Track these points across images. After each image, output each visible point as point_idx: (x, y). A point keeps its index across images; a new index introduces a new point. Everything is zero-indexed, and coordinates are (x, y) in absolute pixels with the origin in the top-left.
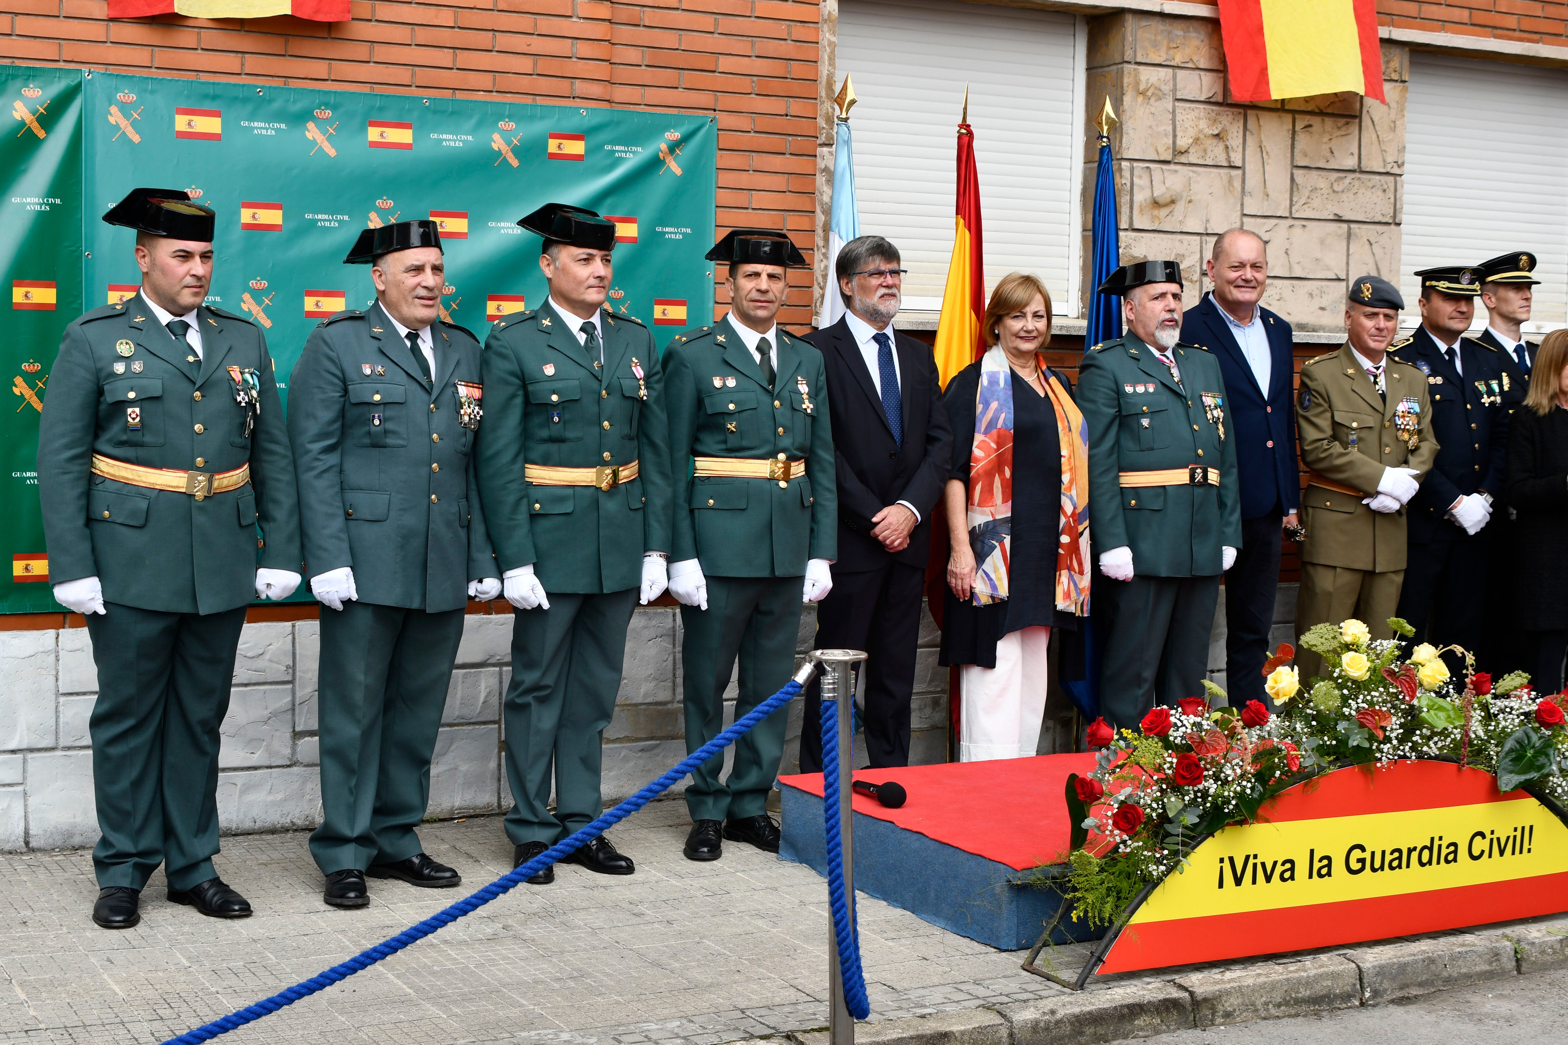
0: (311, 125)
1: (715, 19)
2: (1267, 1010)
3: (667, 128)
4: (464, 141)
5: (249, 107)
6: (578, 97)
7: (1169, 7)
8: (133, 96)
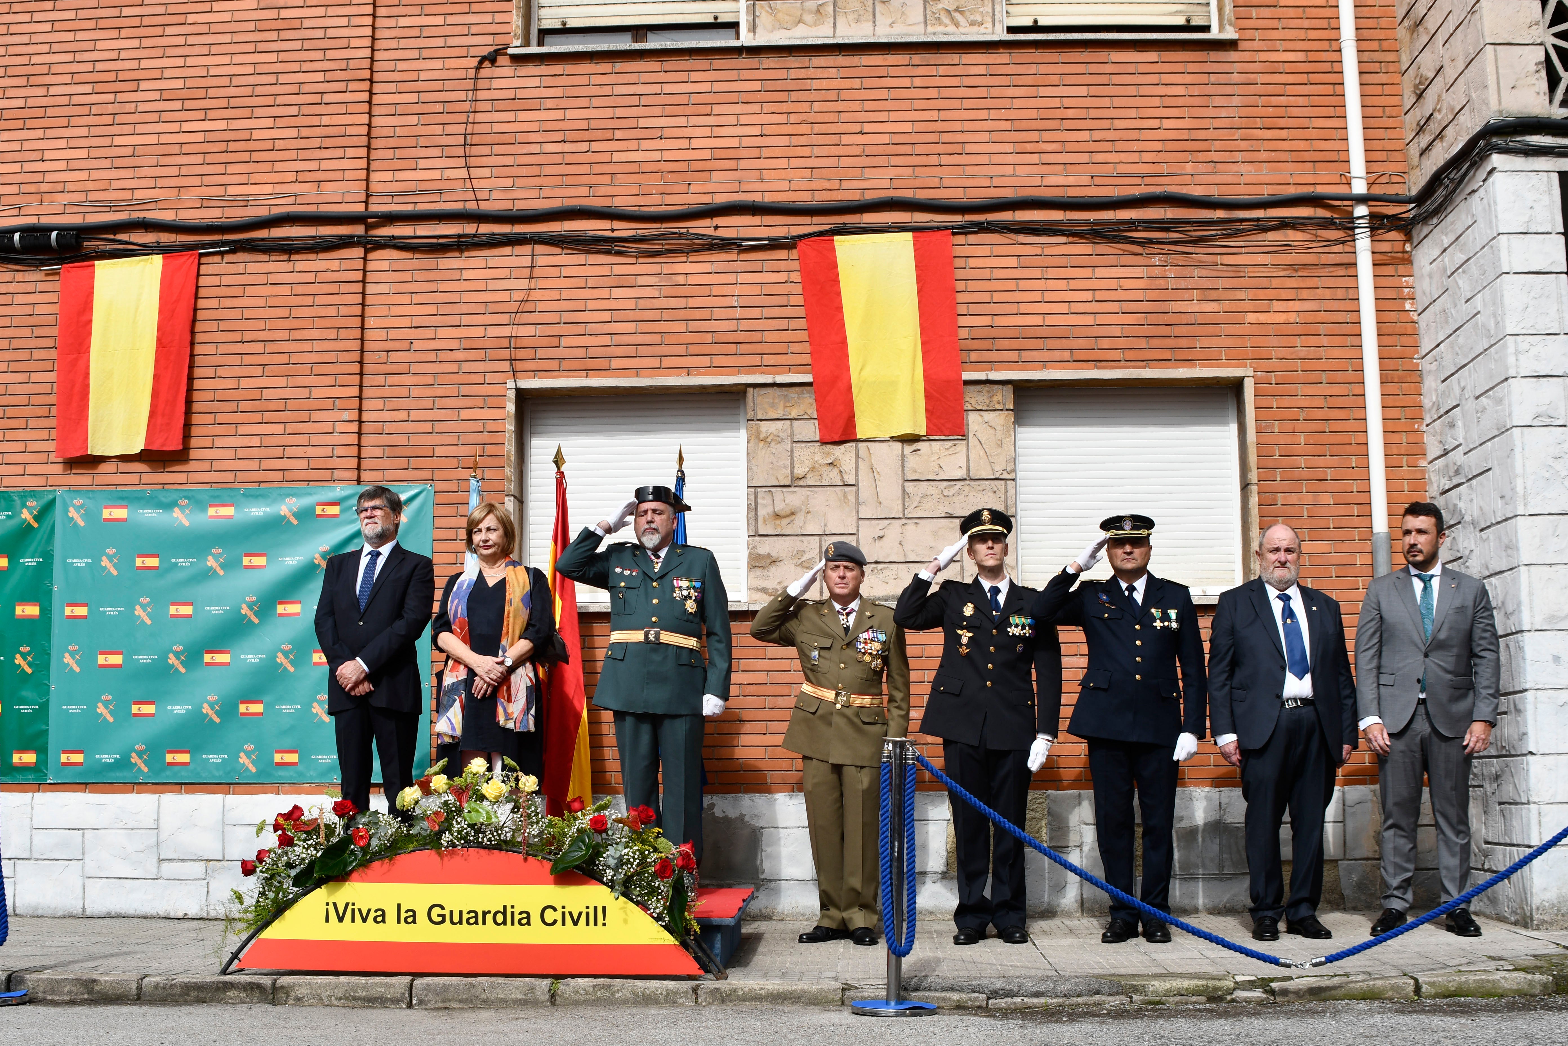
0: (176, 509)
1: (432, 424)
2: (330, 1001)
4: (264, 512)
5: (142, 503)
6: (336, 480)
7: (780, 379)
8: (82, 501)
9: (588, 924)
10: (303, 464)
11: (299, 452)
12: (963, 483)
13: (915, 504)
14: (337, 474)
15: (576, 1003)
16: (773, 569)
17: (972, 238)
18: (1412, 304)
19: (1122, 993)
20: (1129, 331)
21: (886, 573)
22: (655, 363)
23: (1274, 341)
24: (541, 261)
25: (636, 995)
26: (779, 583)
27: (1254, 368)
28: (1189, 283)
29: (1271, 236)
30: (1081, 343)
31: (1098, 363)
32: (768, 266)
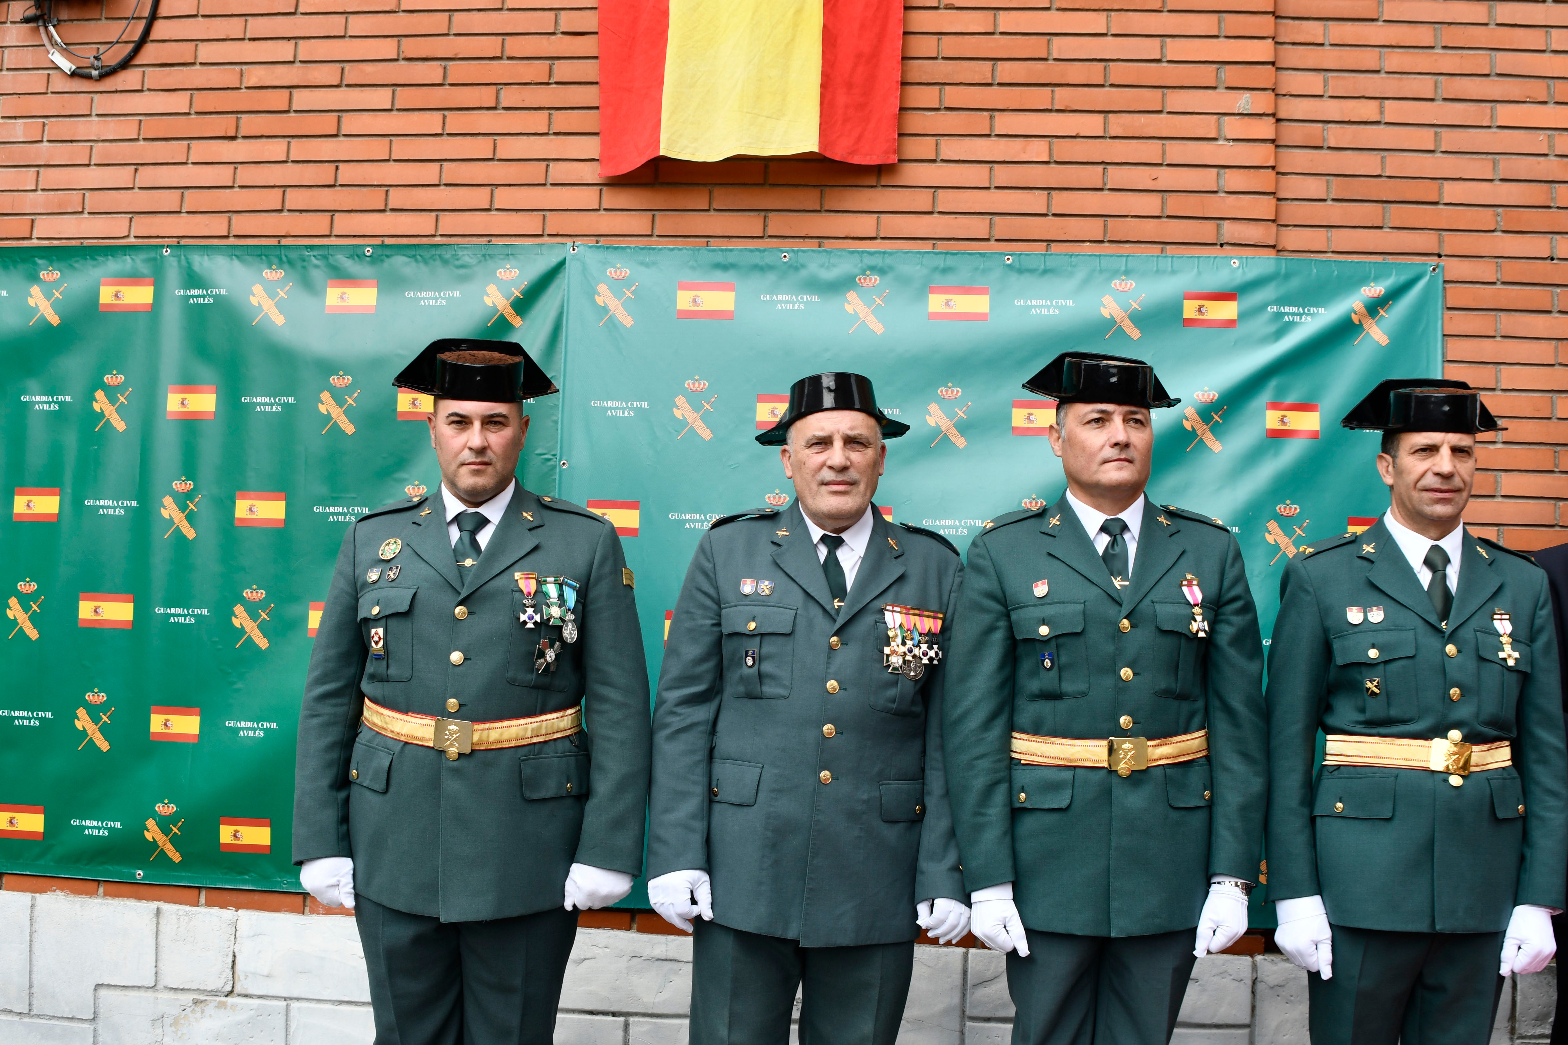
0: (852, 296)
1: (1436, 133)
3: (1364, 280)
4: (1061, 308)
5: (771, 277)
6: (1228, 244)
8: (627, 272)
10: (1150, 204)
11: (1141, 177)
14: (1230, 230)
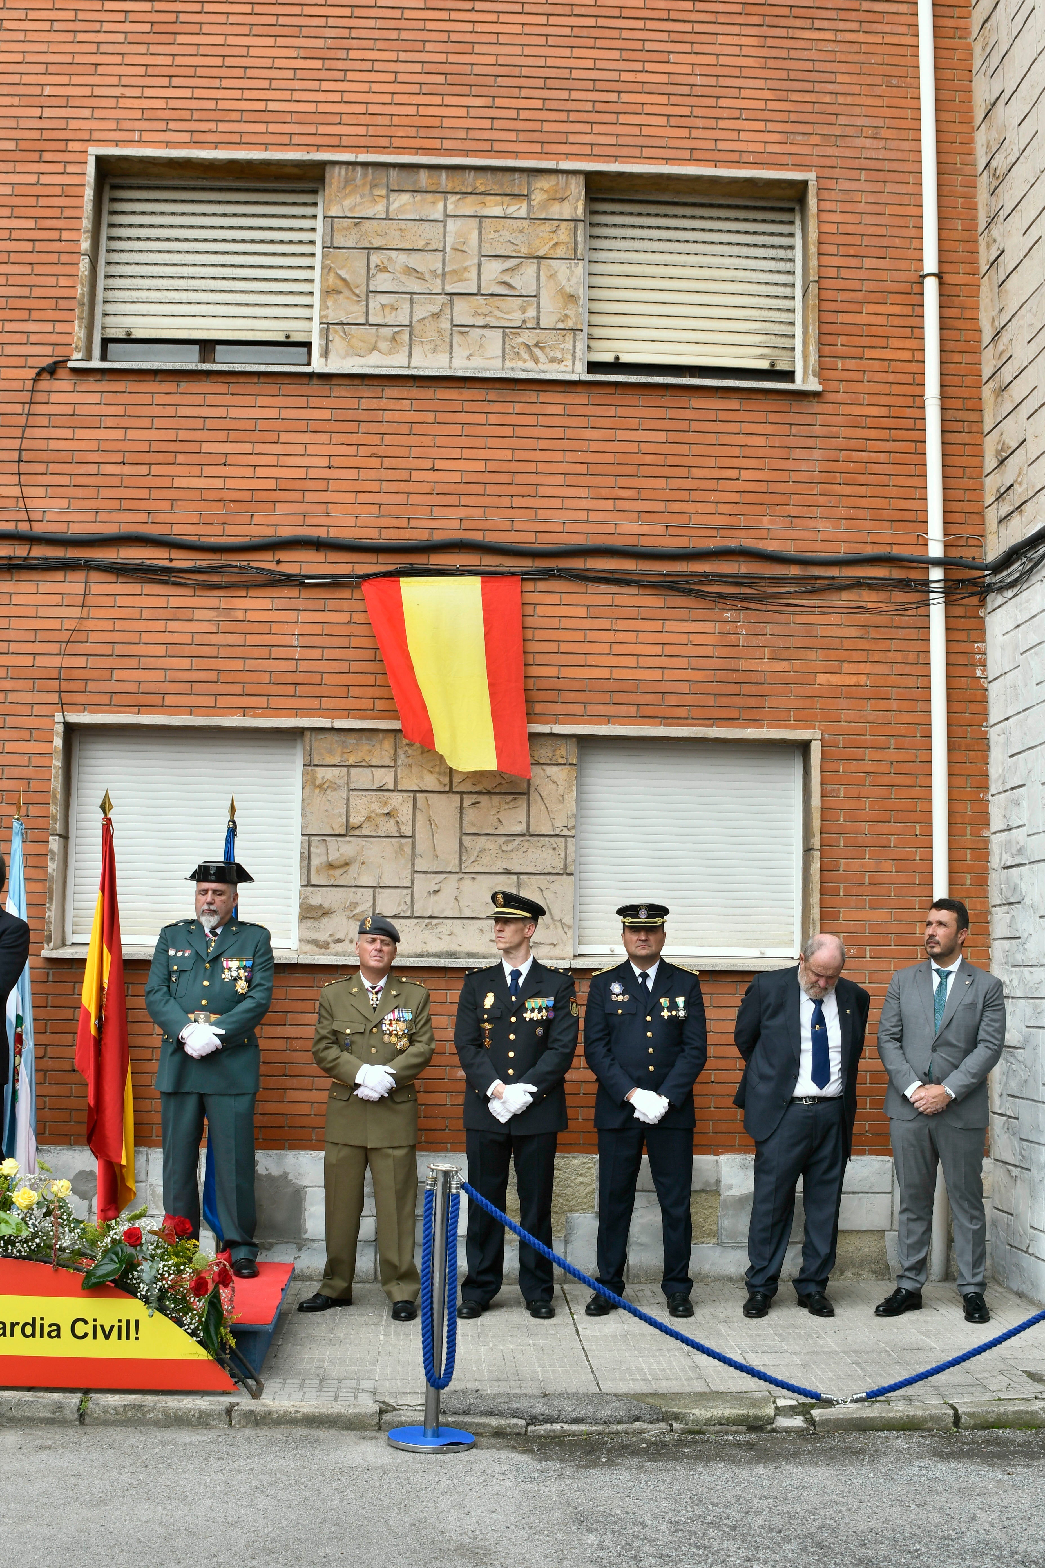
7: (339, 724)
9: (120, 1338)
12: (522, 838)
13: (472, 859)
15: (106, 1423)
16: (325, 920)
17: (541, 586)
18: (984, 671)
19: (663, 1420)
20: (696, 688)
21: (440, 928)
22: (209, 701)
23: (843, 703)
24: (95, 588)
25: (167, 1416)
26: (331, 935)
27: (822, 731)
28: (760, 642)
29: (845, 595)
30: (649, 698)
31: (665, 720)
32: (330, 605)
